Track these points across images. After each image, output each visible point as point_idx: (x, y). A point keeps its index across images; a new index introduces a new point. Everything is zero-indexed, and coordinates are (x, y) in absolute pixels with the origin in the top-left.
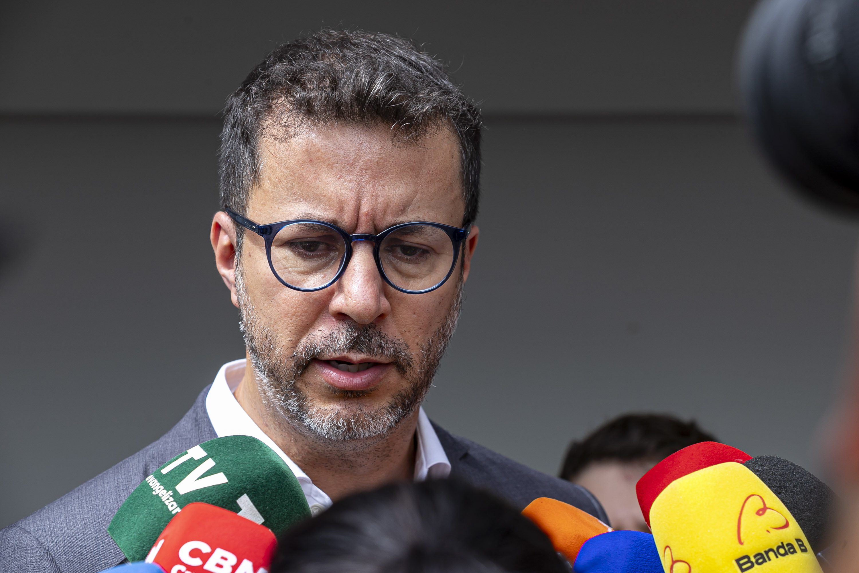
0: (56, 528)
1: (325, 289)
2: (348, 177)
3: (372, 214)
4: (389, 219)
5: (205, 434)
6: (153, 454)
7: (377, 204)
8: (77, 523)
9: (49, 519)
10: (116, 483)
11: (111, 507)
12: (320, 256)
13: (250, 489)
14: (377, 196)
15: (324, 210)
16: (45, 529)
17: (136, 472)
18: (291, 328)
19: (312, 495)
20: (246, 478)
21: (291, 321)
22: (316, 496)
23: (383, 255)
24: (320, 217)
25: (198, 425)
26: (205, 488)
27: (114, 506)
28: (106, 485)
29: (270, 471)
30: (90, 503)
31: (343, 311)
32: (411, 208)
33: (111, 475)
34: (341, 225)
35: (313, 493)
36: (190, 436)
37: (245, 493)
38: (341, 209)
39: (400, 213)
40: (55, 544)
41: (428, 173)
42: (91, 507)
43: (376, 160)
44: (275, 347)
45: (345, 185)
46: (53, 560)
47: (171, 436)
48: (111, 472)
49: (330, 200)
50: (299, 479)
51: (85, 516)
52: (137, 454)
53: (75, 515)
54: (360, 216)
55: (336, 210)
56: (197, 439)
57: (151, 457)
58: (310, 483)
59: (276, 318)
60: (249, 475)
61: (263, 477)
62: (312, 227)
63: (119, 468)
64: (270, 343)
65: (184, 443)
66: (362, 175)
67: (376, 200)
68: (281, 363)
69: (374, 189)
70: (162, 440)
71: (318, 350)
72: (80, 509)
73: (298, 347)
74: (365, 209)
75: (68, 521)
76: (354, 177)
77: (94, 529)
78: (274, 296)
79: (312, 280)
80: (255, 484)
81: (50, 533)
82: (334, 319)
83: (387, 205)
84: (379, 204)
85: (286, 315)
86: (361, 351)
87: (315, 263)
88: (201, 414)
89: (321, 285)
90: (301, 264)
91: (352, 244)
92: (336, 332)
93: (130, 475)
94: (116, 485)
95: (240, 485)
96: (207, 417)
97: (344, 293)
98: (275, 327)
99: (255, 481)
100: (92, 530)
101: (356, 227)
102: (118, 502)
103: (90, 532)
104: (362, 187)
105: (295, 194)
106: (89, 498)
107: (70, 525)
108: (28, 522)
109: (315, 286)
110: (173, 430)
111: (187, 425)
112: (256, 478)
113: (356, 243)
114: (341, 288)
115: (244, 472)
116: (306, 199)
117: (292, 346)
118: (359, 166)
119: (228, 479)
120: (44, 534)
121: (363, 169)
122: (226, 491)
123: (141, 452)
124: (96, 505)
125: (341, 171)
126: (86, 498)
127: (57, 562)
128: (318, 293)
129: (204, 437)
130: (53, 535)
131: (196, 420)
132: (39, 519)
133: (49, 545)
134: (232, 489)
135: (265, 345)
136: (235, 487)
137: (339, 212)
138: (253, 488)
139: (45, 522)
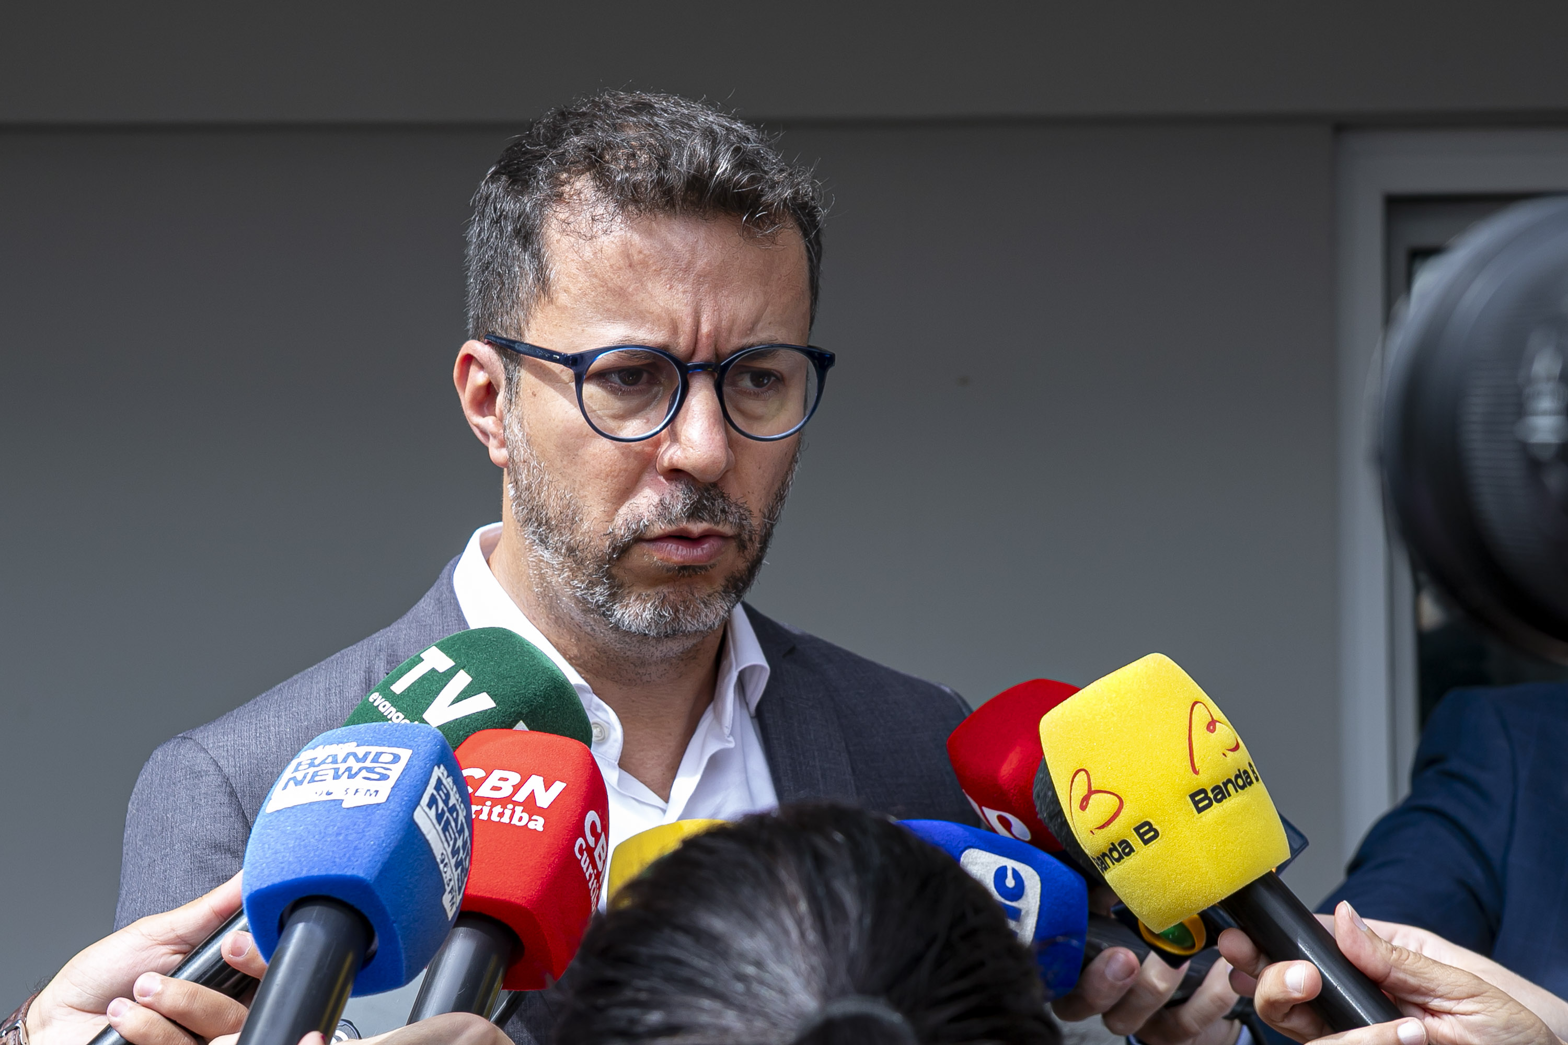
0: (242, 746)
1: (650, 439)
2: (680, 287)
3: (714, 335)
4: (736, 341)
5: (451, 621)
6: (380, 645)
7: (720, 321)
8: (269, 738)
9: (234, 731)
10: (327, 684)
11: (317, 716)
12: (641, 392)
13: (527, 714)
14: (719, 310)
15: (651, 331)
16: (227, 746)
17: (356, 668)
18: (604, 494)
19: (592, 709)
20: (520, 699)
21: (606, 484)
22: (597, 710)
23: (726, 389)
24: (646, 341)
25: (442, 608)
26: (466, 717)
27: (321, 716)
28: (314, 685)
29: (548, 684)
30: (290, 711)
31: (680, 466)
32: (760, 325)
33: (323, 671)
34: (674, 351)
35: (593, 705)
36: (430, 623)
37: (521, 719)
38: (675, 330)
39: (748, 332)
40: (237, 769)
41: (779, 279)
42: (291, 715)
43: (717, 264)
44: (581, 520)
45: (678, 298)
46: (232, 794)
47: (406, 622)
48: (324, 667)
49: (659, 318)
50: (576, 687)
51: (281, 729)
52: (360, 644)
53: (268, 727)
54: (699, 338)
55: (668, 331)
56: (440, 625)
57: (378, 649)
58: (590, 692)
59: (582, 480)
60: (523, 693)
61: (541, 695)
62: (635, 355)
63: (335, 662)
64: (574, 513)
65: (423, 631)
66: (700, 284)
67: (719, 316)
68: (590, 541)
69: (716, 302)
70: (394, 626)
71: (646, 522)
72: (276, 719)
73: (615, 521)
74: (705, 328)
75: (258, 735)
76: (688, 287)
77: (292, 748)
78: (577, 450)
79: (631, 428)
80: (531, 705)
81: (233, 754)
82: (662, 479)
83: (733, 322)
84: (723, 322)
85: (597, 476)
86: (702, 519)
87: (635, 402)
88: (447, 594)
89: (644, 433)
90: (617, 405)
91: (688, 376)
92: (668, 497)
93: (347, 672)
94: (327, 686)
95: (513, 709)
96: (455, 599)
97: (680, 443)
98: (581, 492)
99: (531, 701)
100: (289, 749)
101: (693, 353)
102: (326, 710)
103: (285, 753)
104: (701, 300)
105: (608, 310)
106: (290, 704)
107: (260, 741)
108: (206, 734)
109: (636, 434)
110: (409, 614)
111: (427, 608)
112: (532, 697)
113: (692, 375)
114: (674, 437)
115: (515, 689)
116: (626, 317)
117: (607, 519)
118: (695, 272)
119: (495, 701)
120: (225, 754)
121: (701, 276)
122: (496, 720)
123: (365, 641)
124: (298, 713)
125: (670, 279)
126: (286, 704)
127: (239, 795)
128: (640, 445)
129: (450, 623)
130: (237, 756)
131: (439, 601)
132: (223, 731)
133: (229, 770)
134: (504, 717)
135: (567, 516)
136: (507, 713)
137: (673, 334)
138: (530, 712)
139: (229, 736)
